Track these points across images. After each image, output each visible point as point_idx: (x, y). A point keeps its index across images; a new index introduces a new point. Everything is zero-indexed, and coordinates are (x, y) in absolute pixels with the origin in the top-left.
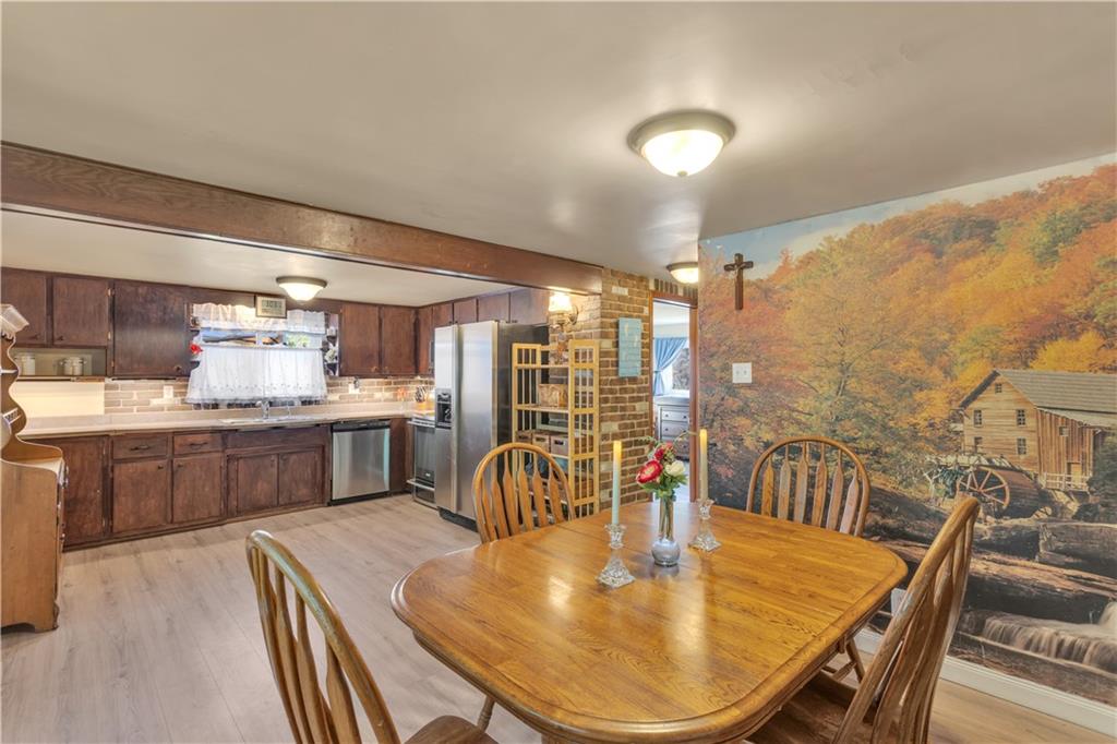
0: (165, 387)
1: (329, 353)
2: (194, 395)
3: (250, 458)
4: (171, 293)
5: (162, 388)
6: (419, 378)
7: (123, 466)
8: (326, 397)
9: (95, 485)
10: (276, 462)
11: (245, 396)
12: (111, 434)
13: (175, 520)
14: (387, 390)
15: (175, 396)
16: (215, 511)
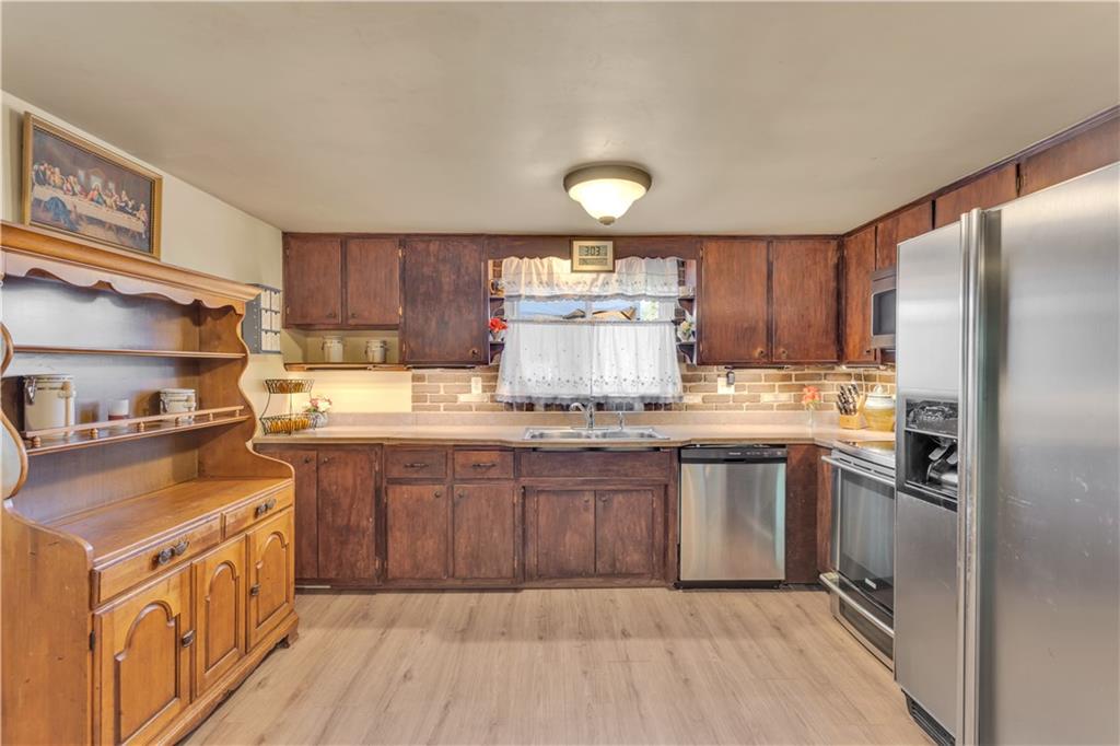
0: (473, 379)
1: (684, 325)
2: (505, 391)
3: (554, 492)
4: (465, 247)
5: (470, 381)
6: (844, 368)
7: (398, 488)
8: (681, 398)
9: (367, 512)
10: (592, 503)
11: (565, 393)
12: (385, 443)
13: (457, 574)
14: (783, 389)
15: (484, 391)
16: (506, 569)
